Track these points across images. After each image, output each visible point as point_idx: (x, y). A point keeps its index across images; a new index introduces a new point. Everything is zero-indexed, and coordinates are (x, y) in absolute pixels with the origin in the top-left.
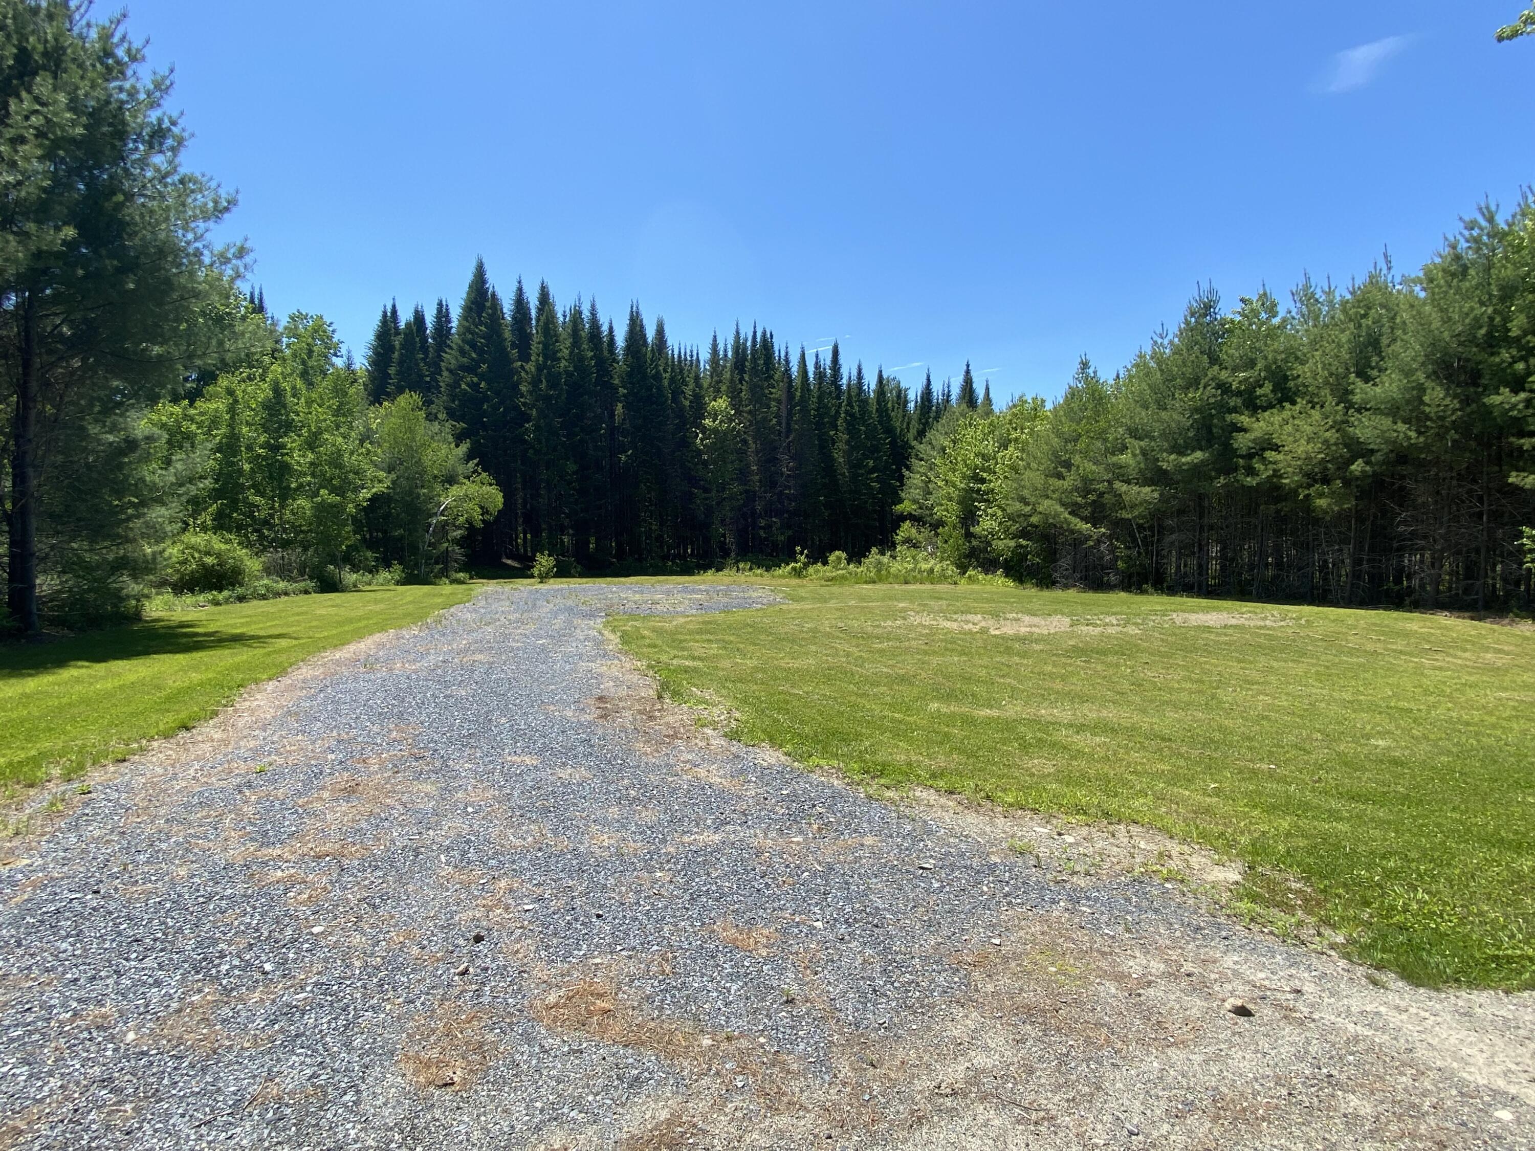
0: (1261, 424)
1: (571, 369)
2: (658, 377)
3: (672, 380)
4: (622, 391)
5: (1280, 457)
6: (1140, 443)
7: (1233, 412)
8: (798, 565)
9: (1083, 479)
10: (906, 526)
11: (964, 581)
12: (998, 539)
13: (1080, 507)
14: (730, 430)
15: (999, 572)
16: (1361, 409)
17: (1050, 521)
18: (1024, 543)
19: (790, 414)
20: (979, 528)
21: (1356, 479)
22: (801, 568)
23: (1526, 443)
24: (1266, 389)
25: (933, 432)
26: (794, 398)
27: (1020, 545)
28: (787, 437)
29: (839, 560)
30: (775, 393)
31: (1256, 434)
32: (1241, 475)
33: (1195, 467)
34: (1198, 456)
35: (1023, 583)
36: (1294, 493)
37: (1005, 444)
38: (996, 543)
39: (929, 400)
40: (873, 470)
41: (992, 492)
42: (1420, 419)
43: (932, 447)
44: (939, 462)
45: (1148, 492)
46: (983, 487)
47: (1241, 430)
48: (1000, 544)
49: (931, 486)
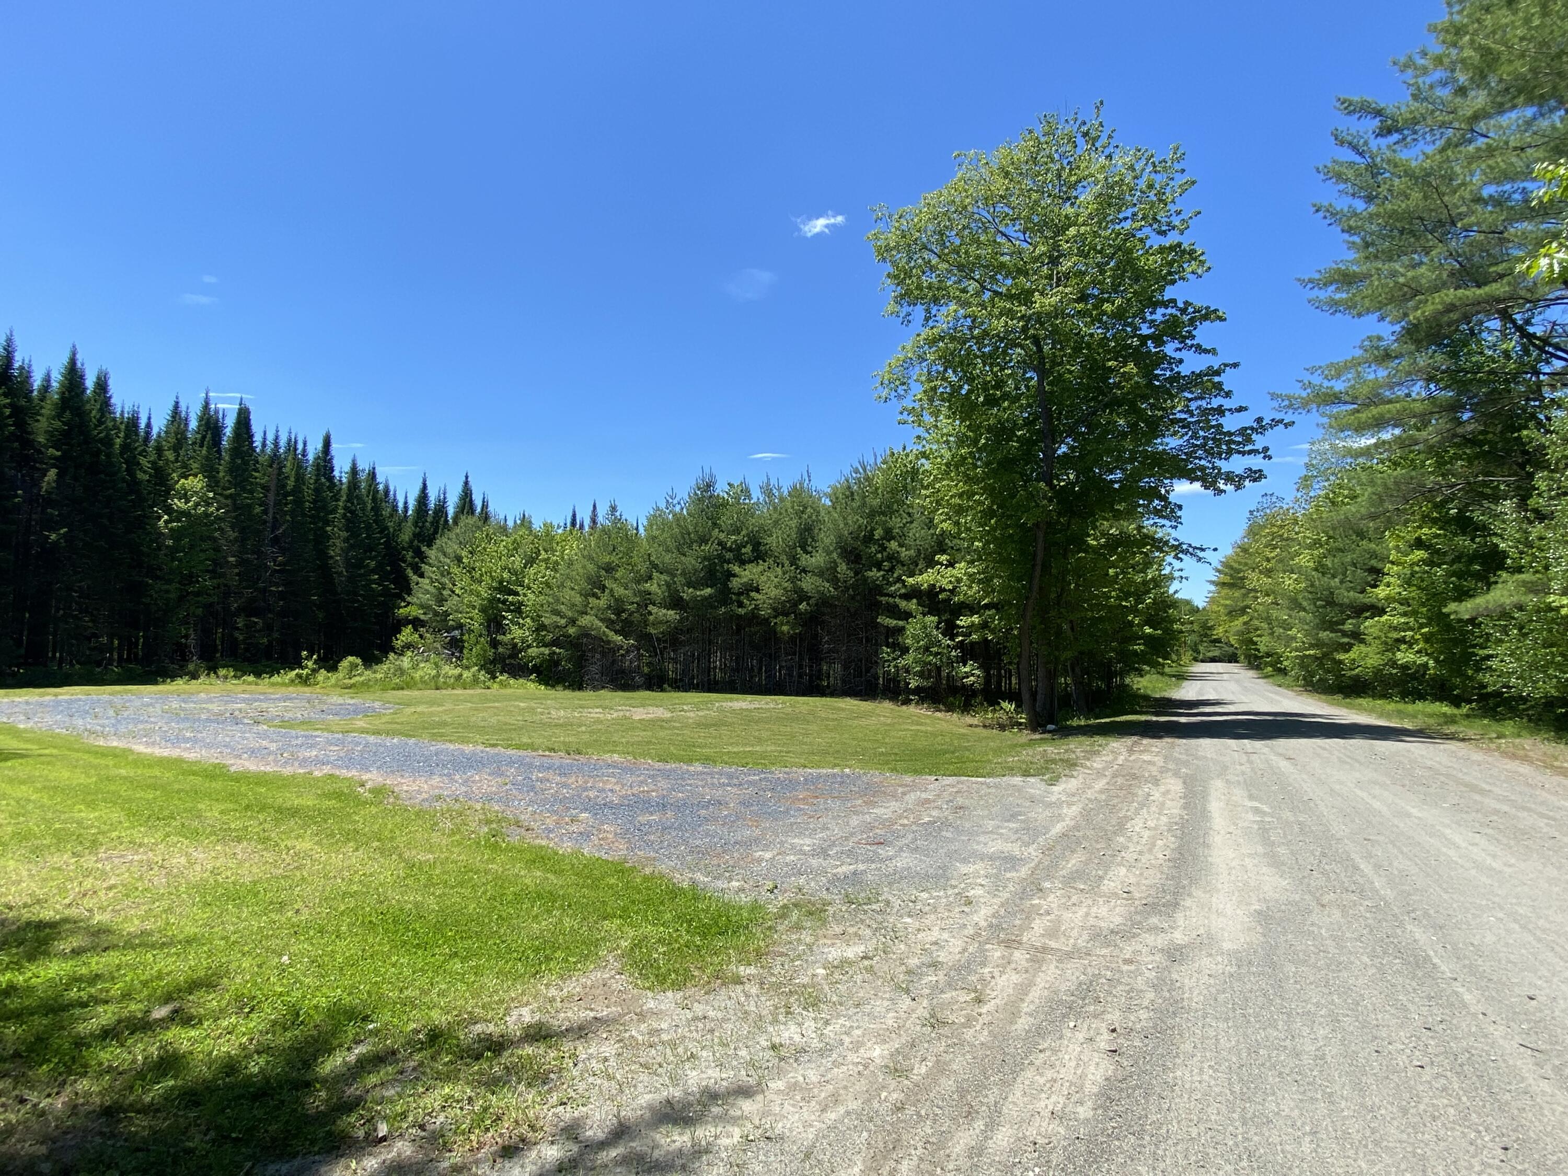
0: (747, 572)
4: (51, 451)
5: (760, 597)
6: (664, 577)
7: (729, 562)
8: (305, 672)
9: (616, 600)
10: (408, 630)
11: (495, 686)
12: (529, 646)
13: (613, 622)
14: (206, 515)
15: (532, 677)
16: (804, 571)
17: (585, 633)
18: (558, 651)
19: (277, 503)
20: (509, 637)
21: (801, 614)
22: (308, 675)
23: (884, 599)
24: (748, 549)
25: (445, 540)
26: (284, 486)
27: (554, 653)
28: (274, 528)
29: (354, 666)
30: (259, 477)
31: (745, 580)
32: (735, 607)
33: (705, 599)
34: (708, 591)
35: (553, 686)
36: (766, 621)
37: (531, 561)
38: (530, 651)
39: (426, 505)
40: (373, 571)
41: (521, 604)
42: (834, 581)
43: (445, 554)
44: (455, 570)
45: (672, 615)
46: (510, 598)
47: (735, 575)
48: (533, 651)
49: (446, 593)
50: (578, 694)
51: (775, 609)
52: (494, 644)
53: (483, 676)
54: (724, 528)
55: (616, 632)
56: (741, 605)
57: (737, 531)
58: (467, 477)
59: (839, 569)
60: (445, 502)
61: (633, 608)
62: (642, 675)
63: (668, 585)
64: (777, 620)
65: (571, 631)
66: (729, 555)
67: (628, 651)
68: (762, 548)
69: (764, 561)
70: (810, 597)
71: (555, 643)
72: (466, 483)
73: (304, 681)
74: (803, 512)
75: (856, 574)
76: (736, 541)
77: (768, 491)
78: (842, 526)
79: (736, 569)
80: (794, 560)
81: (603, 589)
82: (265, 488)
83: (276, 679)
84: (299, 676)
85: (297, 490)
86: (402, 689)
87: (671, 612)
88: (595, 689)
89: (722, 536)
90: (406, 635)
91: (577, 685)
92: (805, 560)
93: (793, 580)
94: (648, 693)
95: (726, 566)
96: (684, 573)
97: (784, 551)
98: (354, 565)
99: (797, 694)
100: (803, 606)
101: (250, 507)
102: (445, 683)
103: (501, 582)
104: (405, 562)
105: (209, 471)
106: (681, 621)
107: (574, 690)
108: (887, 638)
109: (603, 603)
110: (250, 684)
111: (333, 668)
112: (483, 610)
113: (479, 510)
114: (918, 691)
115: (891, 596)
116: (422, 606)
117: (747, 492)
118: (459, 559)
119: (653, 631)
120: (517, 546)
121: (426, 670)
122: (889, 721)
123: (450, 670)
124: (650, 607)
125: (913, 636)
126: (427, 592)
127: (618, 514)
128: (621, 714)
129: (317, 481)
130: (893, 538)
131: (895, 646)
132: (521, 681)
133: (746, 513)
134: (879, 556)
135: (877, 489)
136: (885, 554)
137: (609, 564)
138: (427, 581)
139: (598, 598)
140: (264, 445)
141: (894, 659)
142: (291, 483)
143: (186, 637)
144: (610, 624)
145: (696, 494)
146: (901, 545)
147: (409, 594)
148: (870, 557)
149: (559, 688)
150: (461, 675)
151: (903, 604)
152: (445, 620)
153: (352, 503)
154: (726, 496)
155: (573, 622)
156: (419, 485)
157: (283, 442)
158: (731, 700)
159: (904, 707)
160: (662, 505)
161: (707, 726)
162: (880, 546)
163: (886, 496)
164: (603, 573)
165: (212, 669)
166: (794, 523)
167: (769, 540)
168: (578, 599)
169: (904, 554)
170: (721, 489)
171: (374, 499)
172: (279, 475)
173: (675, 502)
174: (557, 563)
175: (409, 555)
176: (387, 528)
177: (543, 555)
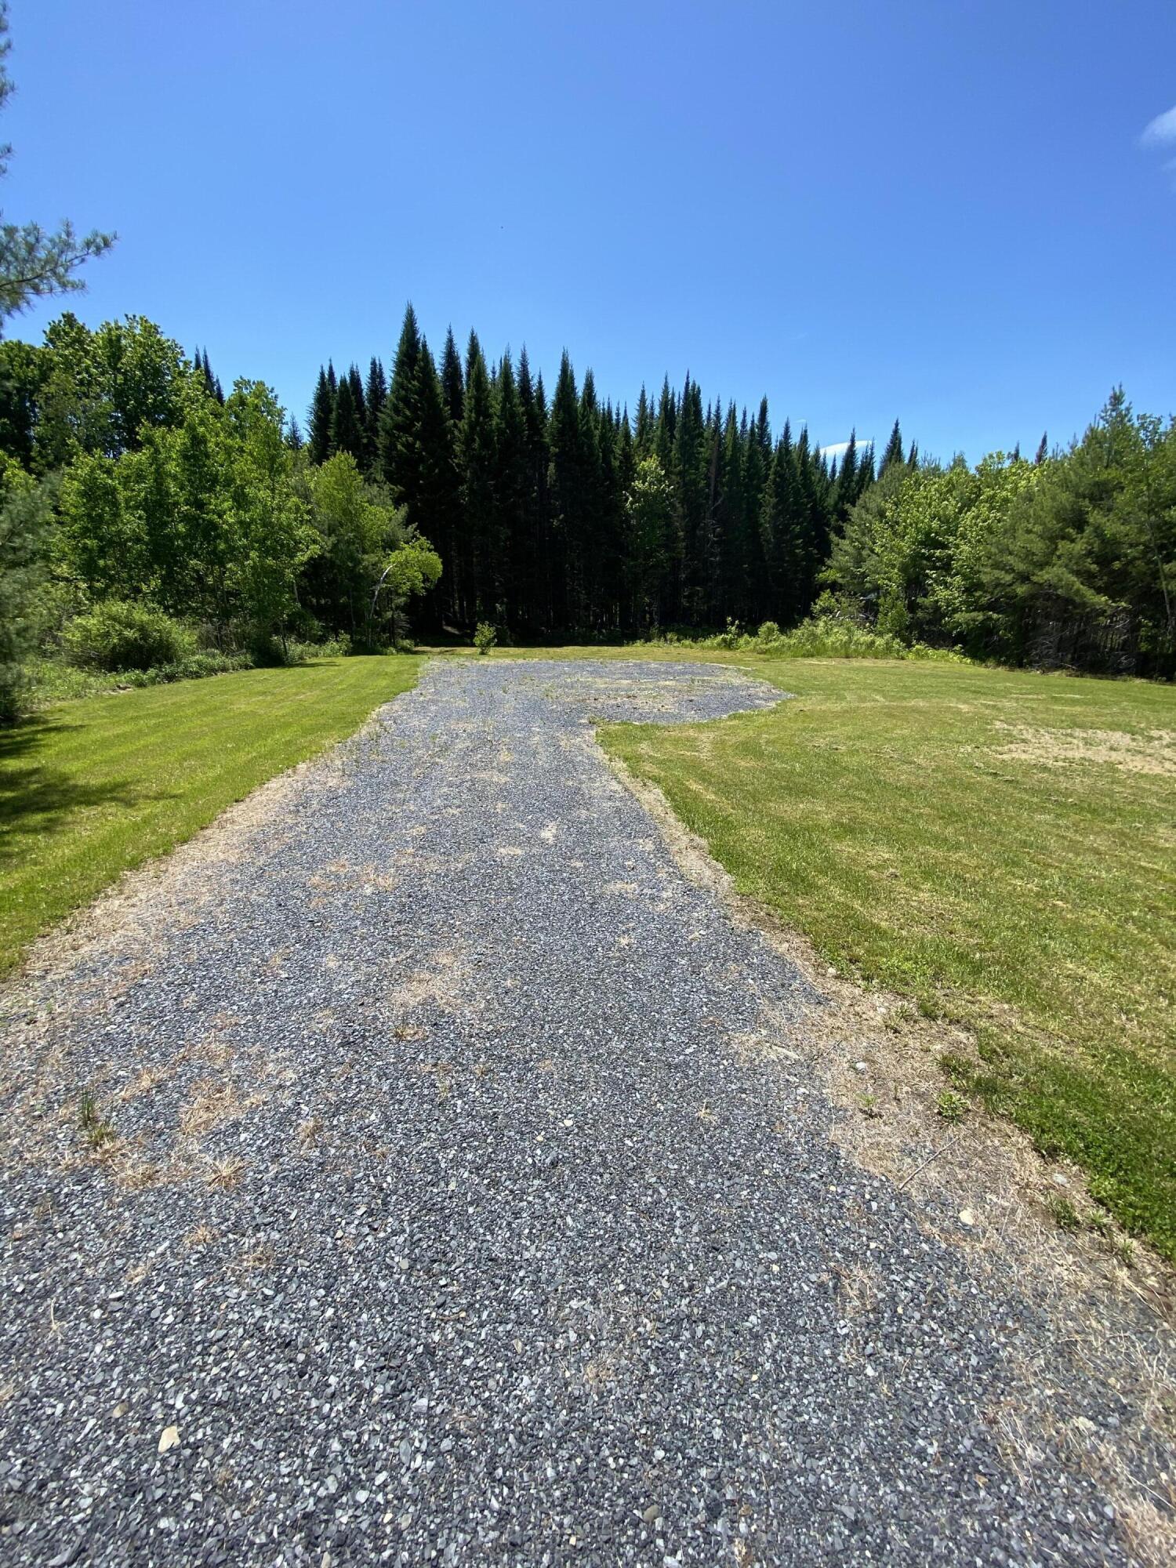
1: (503, 426)
2: (589, 434)
3: (603, 437)
4: (553, 449)
8: (729, 637)
10: (826, 595)
11: (911, 656)
12: (955, 611)
13: (1092, 576)
14: (659, 493)
15: (958, 647)
17: (1044, 593)
18: (995, 616)
19: (718, 475)
20: (932, 599)
22: (731, 640)
25: (869, 495)
26: (723, 457)
27: (990, 618)
28: (715, 499)
29: (770, 631)
30: (705, 452)
35: (983, 661)
37: (967, 504)
38: (956, 616)
39: (852, 463)
40: (798, 537)
41: (952, 558)
43: (867, 510)
46: (938, 553)
48: (961, 617)
49: (865, 553)
50: (1017, 673)
52: (912, 607)
53: (897, 644)
58: (897, 425)
60: (872, 458)
61: (1135, 552)
62: (1134, 655)
65: (1021, 589)
67: (1113, 619)
71: (991, 606)
72: (896, 431)
73: (728, 645)
81: (1083, 526)
82: (708, 462)
84: (724, 640)
85: (734, 459)
88: (1045, 668)
90: (824, 599)
91: (1018, 662)
94: (1139, 682)
98: (781, 532)
101: (694, 483)
102: (855, 651)
103: (928, 534)
104: (828, 526)
105: (663, 451)
111: (754, 633)
112: (904, 569)
113: (907, 459)
116: (840, 570)
119: (1167, 588)
120: (952, 486)
121: (839, 636)
123: (863, 637)
126: (846, 553)
137: (1100, 485)
138: (847, 542)
140: (709, 418)
147: (830, 557)
149: (992, 663)
150: (873, 642)
152: (863, 583)
153: (782, 467)
156: (849, 443)
157: (724, 413)
164: (1087, 501)
168: (1038, 545)
171: (804, 463)
172: (719, 446)
175: (833, 519)
176: (814, 493)
177: (987, 493)
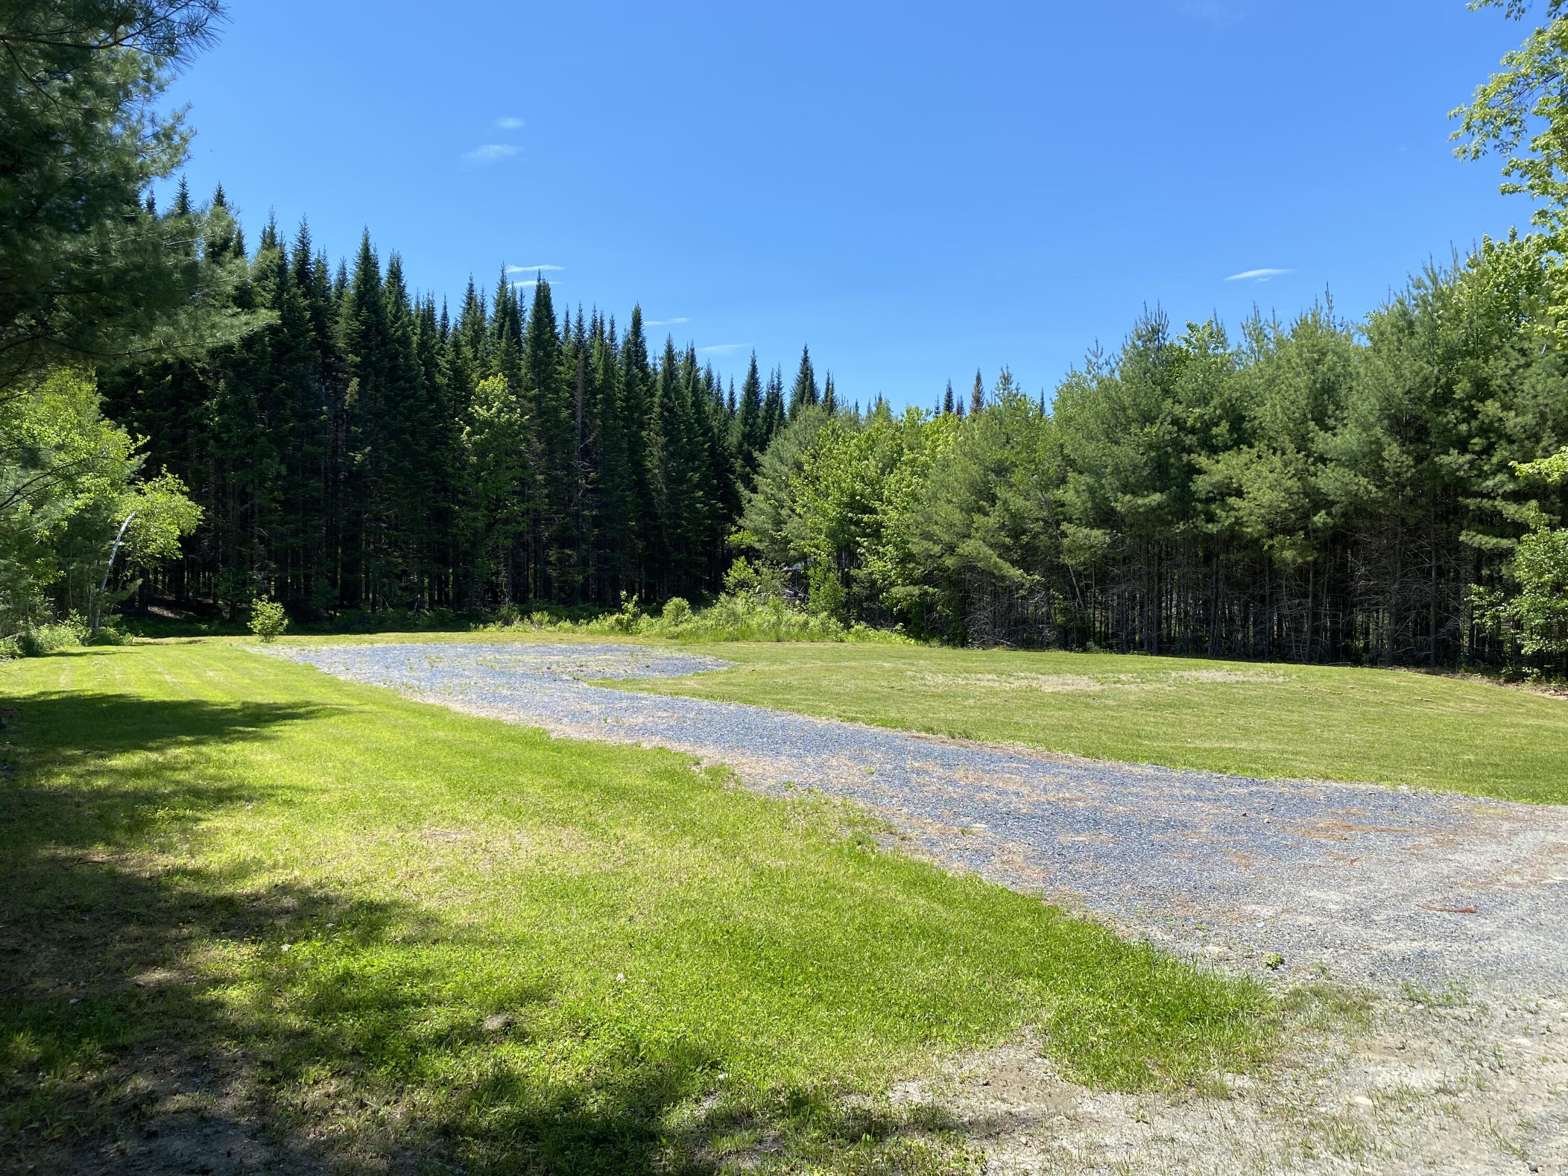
0: (1221, 466)
2: (404, 341)
4: (352, 358)
5: (1243, 504)
6: (1087, 479)
7: (1190, 451)
8: (626, 617)
9: (1013, 516)
10: (740, 563)
11: (851, 638)
12: (892, 584)
13: (1008, 549)
14: (510, 424)
15: (899, 626)
16: (1323, 460)
17: (969, 566)
18: (931, 590)
19: (587, 404)
20: (865, 571)
21: (1316, 531)
22: (629, 621)
23: (1472, 503)
24: (1223, 428)
25: (781, 441)
26: (591, 381)
27: (926, 593)
28: (584, 437)
29: (680, 610)
30: (565, 372)
31: (1217, 478)
32: (1200, 522)
33: (1152, 510)
34: (1156, 498)
35: (926, 641)
36: (1255, 542)
37: (890, 465)
38: (894, 590)
39: (756, 394)
40: (698, 486)
41: (881, 525)
42: (1377, 473)
43: (781, 460)
44: (795, 482)
45: (1098, 536)
46: (866, 518)
47: (1200, 472)
48: (898, 591)
49: (784, 512)
50: (960, 652)
51: (1270, 524)
52: (847, 581)
53: (834, 624)
54: (1182, 396)
55: (1014, 563)
56: (1211, 518)
57: (1204, 400)
58: (806, 352)
59: (1385, 454)
60: (779, 389)
61: (1037, 527)
62: (1054, 627)
63: (1091, 490)
64: (1275, 541)
65: (949, 562)
66: (1190, 440)
67: (1031, 592)
68: (1247, 425)
69: (1251, 446)
70: (1333, 503)
71: (927, 579)
72: (806, 360)
73: (626, 628)
74: (1318, 362)
75: (1419, 460)
76: (1201, 416)
77: (1258, 335)
78: (1391, 380)
79: (1202, 460)
80: (1303, 443)
81: (993, 499)
82: (572, 385)
83: (594, 625)
84: (619, 622)
85: (607, 386)
86: (737, 640)
87: (1097, 533)
88: (984, 645)
89: (1178, 410)
90: (739, 570)
91: (959, 639)
92: (1322, 441)
93: (1300, 475)
94: (1063, 654)
95: (1185, 457)
96: (1116, 471)
97: (1285, 428)
98: (676, 480)
99: (1310, 661)
100: (1320, 518)
101: (556, 410)
102: (788, 633)
103: (853, 496)
104: (733, 472)
105: (510, 369)
106: (1113, 545)
107: (955, 646)
108: (1478, 569)
109: (992, 521)
110: (566, 631)
111: (657, 612)
112: (831, 535)
113: (822, 396)
114: (1538, 659)
115: (1488, 496)
116: (756, 531)
117: (1219, 336)
118: (799, 466)
119: (1069, 561)
120: (872, 442)
121: (764, 616)
122: (1482, 709)
123: (794, 617)
124: (1064, 526)
125: (1531, 565)
126: (762, 510)
127: (1013, 387)
128: (1025, 683)
129: (628, 371)
130: (1491, 395)
131: (1492, 582)
132: (884, 632)
133: (1219, 371)
134: (1463, 427)
135: (1459, 312)
136: (1474, 424)
137: (1000, 462)
138: (761, 497)
139: (986, 514)
140: (567, 330)
141: (1492, 605)
142: (599, 376)
143: (497, 573)
144: (1004, 551)
145: (1135, 346)
146: (1506, 407)
147: (741, 515)
148: (1445, 430)
149: (935, 643)
150: (806, 623)
151: (1510, 510)
152: (786, 550)
153: (670, 399)
154: (1184, 346)
155: (951, 549)
156: (748, 367)
157: (587, 325)
158: (1197, 668)
159: (1511, 687)
160: (1081, 368)
161: (1158, 707)
162: (1464, 410)
163: (1478, 322)
164: (992, 477)
165: (526, 613)
166: (1302, 381)
167: (1259, 412)
168: (958, 517)
169: (1512, 422)
170: (1176, 336)
171: (695, 391)
172: (586, 367)
173: (1101, 361)
174: (926, 466)
175: (738, 464)
176: (710, 429)
177: (907, 456)
